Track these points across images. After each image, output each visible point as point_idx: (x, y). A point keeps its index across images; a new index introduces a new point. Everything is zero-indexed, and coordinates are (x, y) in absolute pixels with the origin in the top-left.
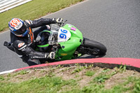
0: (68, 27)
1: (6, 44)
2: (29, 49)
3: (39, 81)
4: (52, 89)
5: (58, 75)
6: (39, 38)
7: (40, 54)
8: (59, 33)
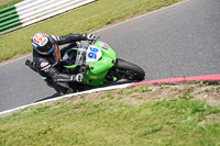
0: (99, 45)
1: (28, 62)
2: (53, 70)
3: (168, 104)
4: (189, 118)
5: (199, 97)
6: (66, 57)
7: (65, 76)
8: (88, 51)
